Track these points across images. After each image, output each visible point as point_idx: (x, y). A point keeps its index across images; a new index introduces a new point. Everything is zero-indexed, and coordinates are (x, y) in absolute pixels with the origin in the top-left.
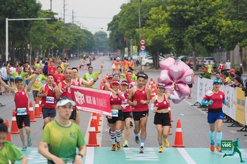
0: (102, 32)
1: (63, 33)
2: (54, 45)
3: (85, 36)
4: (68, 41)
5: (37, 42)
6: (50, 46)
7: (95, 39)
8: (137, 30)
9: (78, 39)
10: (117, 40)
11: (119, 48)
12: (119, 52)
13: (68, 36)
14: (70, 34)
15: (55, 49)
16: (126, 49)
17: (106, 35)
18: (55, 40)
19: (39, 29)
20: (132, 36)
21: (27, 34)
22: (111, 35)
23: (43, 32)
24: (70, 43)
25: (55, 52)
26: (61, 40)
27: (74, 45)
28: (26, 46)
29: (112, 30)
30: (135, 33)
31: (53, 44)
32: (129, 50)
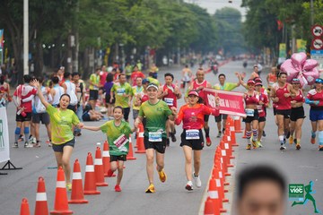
0: (230, 10)
1: (146, 13)
2: (127, 37)
3: (195, 18)
4: (156, 29)
5: (89, 33)
6: (118, 40)
7: (214, 25)
8: (305, 5)
9: (178, 26)
10: (263, 27)
11: (268, 45)
12: (266, 53)
13: (157, 19)
14: (161, 13)
15: (129, 47)
16: (282, 47)
17: (238, 16)
18: (128, 27)
19: (94, 4)
20: (296, 17)
21: (68, 15)
22: (249, 16)
23: (103, 10)
24: (161, 33)
25: (129, 52)
26: (141, 27)
27: (170, 39)
28: (67, 41)
29: (251, 4)
30: (300, 11)
31: (125, 35)
32: (288, 49)
